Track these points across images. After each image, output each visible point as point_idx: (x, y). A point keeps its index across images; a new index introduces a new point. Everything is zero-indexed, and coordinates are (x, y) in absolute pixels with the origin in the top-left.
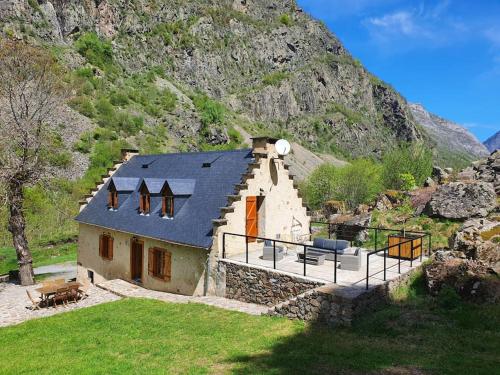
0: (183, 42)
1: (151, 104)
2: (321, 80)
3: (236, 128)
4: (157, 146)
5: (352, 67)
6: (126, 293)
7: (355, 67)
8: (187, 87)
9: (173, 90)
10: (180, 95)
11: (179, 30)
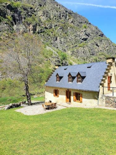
0: (54, 35)
1: (45, 55)
2: (97, 45)
3: (71, 61)
4: (48, 67)
5: (107, 41)
6: (68, 106)
7: (108, 40)
8: (56, 49)
9: (52, 50)
10: (54, 51)
11: (53, 31)
